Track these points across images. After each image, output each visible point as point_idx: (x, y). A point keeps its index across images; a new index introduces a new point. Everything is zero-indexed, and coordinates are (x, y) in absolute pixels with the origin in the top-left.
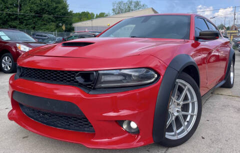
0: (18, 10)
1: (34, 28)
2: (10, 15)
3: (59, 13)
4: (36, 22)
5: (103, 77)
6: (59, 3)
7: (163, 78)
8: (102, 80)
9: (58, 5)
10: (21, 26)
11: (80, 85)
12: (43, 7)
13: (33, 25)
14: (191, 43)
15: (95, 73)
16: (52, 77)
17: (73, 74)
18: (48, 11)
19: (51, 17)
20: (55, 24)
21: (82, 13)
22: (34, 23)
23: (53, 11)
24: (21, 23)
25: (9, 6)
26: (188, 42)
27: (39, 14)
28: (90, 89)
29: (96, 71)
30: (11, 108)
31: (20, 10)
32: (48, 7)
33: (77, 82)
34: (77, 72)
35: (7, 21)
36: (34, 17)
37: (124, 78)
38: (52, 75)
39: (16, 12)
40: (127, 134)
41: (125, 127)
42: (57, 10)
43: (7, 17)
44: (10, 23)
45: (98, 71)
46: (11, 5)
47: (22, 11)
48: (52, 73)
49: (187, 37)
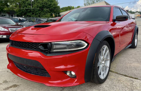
0: (31, 7)
1: (39, 16)
2: (27, 10)
3: (52, 7)
4: (41, 13)
5: (54, 46)
6: (52, 2)
7: (90, 46)
8: (54, 48)
9: (52, 3)
10: (33, 15)
11: (42, 51)
12: (44, 5)
13: (39, 15)
14: (111, 23)
15: (49, 44)
16: (26, 46)
17: (37, 44)
18: (47, 7)
19: (48, 10)
20: (50, 14)
21: (68, 7)
22: (39, 14)
23: (49, 7)
24: (33, 14)
25: (27, 5)
26: (109, 22)
27: (42, 8)
28: (47, 53)
29: (50, 42)
30: (8, 63)
31: (32, 7)
32: (46, 4)
33: (40, 49)
34: (39, 43)
35: (26, 13)
36: (39, 10)
37: (67, 46)
38: (26, 45)
39: (30, 8)
40: (70, 78)
41: (68, 74)
42: (51, 6)
43: (26, 11)
44: (28, 14)
45: (51, 42)
46: (27, 4)
47: (33, 7)
48: (27, 43)
49: (108, 20)
